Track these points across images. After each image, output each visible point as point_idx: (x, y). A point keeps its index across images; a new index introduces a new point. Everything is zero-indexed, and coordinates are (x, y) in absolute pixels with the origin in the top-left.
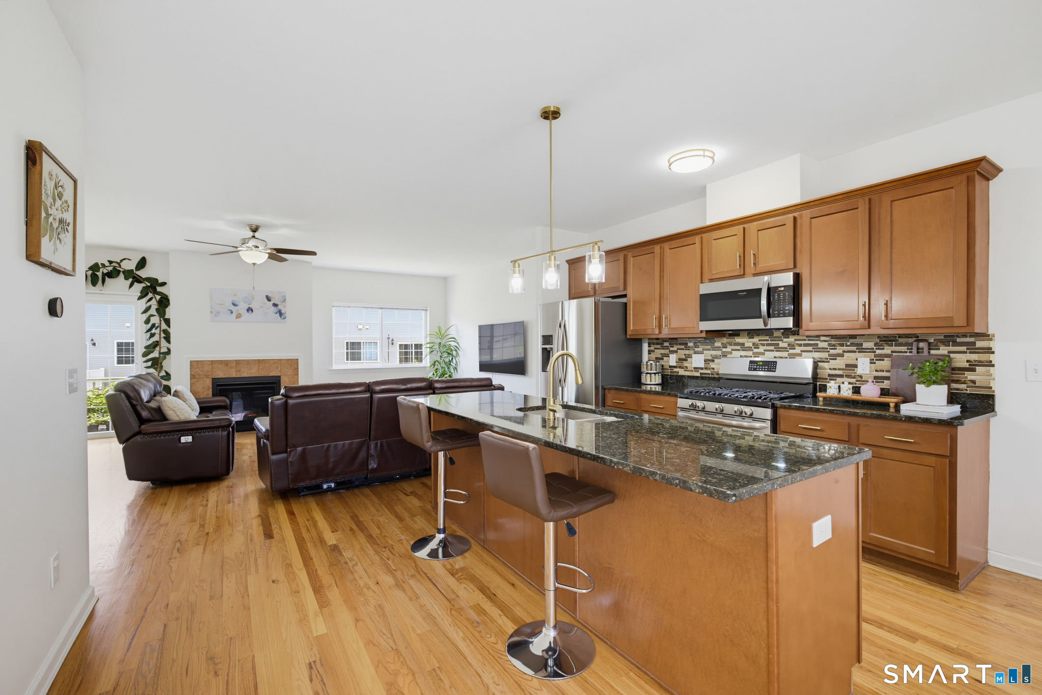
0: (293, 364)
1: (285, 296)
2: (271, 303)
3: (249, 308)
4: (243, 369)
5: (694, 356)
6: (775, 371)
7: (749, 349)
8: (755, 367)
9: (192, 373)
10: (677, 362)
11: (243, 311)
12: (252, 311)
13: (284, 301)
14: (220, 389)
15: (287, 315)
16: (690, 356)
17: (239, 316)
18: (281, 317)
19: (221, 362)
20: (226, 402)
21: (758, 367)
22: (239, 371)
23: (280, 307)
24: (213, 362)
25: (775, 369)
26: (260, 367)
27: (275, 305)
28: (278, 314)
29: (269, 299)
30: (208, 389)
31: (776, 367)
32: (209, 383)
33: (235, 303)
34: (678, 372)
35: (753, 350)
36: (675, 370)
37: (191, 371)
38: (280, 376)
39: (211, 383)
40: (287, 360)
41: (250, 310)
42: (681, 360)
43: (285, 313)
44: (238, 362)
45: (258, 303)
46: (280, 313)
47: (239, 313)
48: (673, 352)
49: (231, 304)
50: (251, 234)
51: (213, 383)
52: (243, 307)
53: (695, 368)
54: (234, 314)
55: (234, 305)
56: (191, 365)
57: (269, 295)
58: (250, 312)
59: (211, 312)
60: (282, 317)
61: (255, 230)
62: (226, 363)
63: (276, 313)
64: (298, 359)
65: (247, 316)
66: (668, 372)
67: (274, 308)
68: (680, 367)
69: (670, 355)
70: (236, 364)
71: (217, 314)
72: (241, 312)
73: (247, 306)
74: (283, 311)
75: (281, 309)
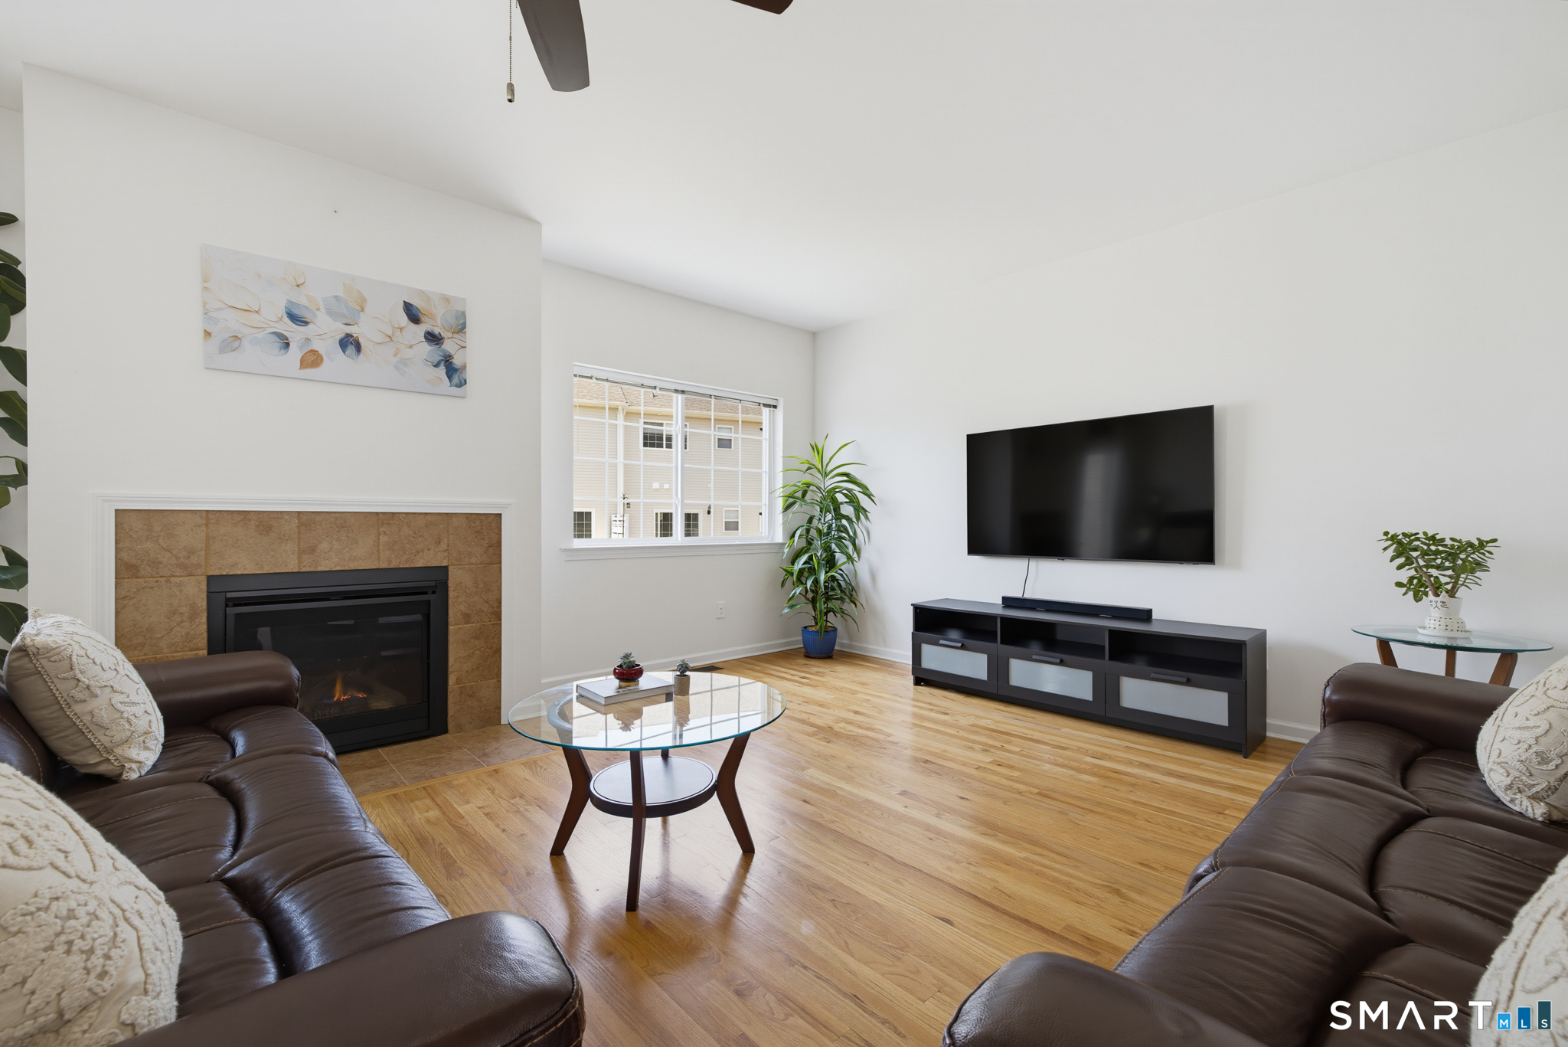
0: (486, 530)
1: (463, 314)
2: (419, 331)
3: (349, 336)
4: (324, 546)
9: (124, 556)
11: (327, 346)
12: (358, 348)
13: (461, 329)
14: (237, 615)
15: (470, 375)
17: (312, 360)
18: (450, 377)
19: (244, 516)
20: (289, 677)
22: (312, 550)
23: (449, 346)
24: (210, 518)
26: (383, 539)
27: (433, 338)
28: (442, 370)
29: (413, 315)
30: (192, 618)
32: (196, 593)
33: (296, 312)
37: (117, 550)
38: (446, 568)
39: (204, 595)
40: (468, 516)
41: (350, 343)
43: (464, 367)
44: (307, 521)
45: (379, 323)
46: (452, 370)
47: (314, 352)
49: (282, 312)
51: (210, 594)
52: (325, 332)
54: (295, 353)
55: (294, 318)
56: (118, 526)
57: (415, 302)
58: (351, 349)
59: (208, 334)
60: (456, 380)
62: (264, 522)
63: (437, 366)
64: (499, 515)
65: (337, 361)
67: (427, 348)
70: (301, 525)
71: (233, 342)
72: (318, 345)
73: (340, 330)
74: (457, 361)
75: (452, 352)
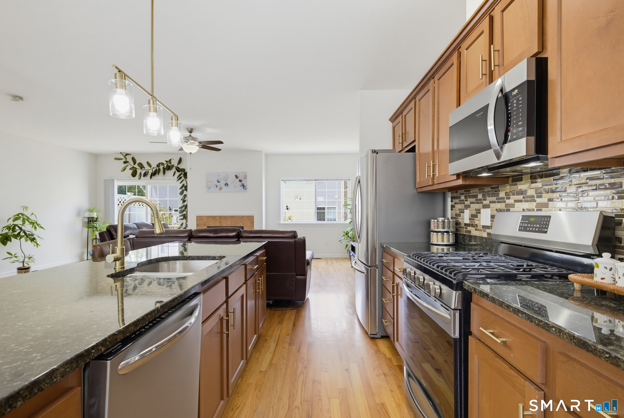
0: (251, 219)
1: (246, 174)
2: (238, 180)
4: (223, 222)
5: (482, 211)
6: (546, 232)
7: (531, 199)
8: (526, 225)
10: (470, 219)
13: (246, 178)
15: (248, 187)
16: (478, 211)
17: (221, 189)
18: (243, 188)
19: (212, 217)
21: (529, 225)
23: (243, 182)
24: (207, 217)
25: (547, 228)
26: (232, 221)
27: (240, 181)
28: (242, 187)
29: (237, 177)
31: (548, 225)
33: (219, 180)
34: (470, 232)
35: (535, 201)
36: (469, 228)
37: (197, 222)
38: (243, 227)
40: (247, 216)
41: (226, 184)
42: (473, 217)
43: (246, 186)
44: (220, 217)
45: (231, 179)
46: (243, 186)
47: (221, 187)
48: (467, 207)
49: (216, 181)
50: (189, 134)
52: (223, 183)
53: (484, 227)
54: (218, 188)
55: (218, 182)
56: (197, 219)
57: (237, 174)
58: (227, 185)
59: (207, 187)
60: (245, 189)
61: (191, 132)
62: (214, 218)
63: (241, 186)
64: (253, 216)
65: (225, 188)
66: (463, 231)
67: (240, 183)
68: (472, 226)
69: (465, 211)
70: (220, 218)
71: (210, 188)
72: (222, 186)
73: (225, 182)
74: (245, 185)
75: (244, 183)
